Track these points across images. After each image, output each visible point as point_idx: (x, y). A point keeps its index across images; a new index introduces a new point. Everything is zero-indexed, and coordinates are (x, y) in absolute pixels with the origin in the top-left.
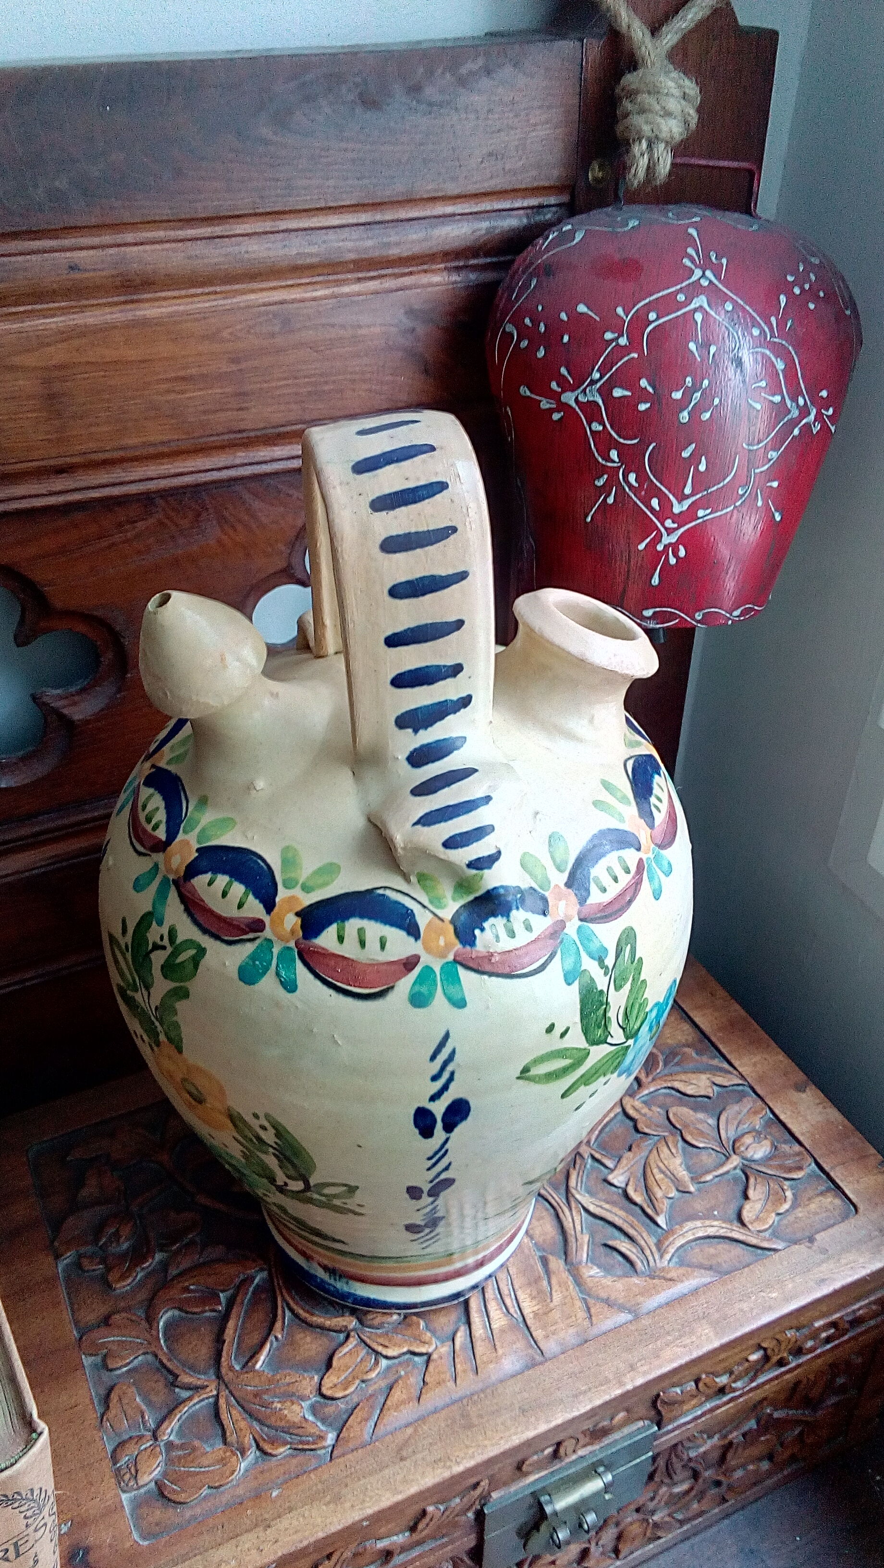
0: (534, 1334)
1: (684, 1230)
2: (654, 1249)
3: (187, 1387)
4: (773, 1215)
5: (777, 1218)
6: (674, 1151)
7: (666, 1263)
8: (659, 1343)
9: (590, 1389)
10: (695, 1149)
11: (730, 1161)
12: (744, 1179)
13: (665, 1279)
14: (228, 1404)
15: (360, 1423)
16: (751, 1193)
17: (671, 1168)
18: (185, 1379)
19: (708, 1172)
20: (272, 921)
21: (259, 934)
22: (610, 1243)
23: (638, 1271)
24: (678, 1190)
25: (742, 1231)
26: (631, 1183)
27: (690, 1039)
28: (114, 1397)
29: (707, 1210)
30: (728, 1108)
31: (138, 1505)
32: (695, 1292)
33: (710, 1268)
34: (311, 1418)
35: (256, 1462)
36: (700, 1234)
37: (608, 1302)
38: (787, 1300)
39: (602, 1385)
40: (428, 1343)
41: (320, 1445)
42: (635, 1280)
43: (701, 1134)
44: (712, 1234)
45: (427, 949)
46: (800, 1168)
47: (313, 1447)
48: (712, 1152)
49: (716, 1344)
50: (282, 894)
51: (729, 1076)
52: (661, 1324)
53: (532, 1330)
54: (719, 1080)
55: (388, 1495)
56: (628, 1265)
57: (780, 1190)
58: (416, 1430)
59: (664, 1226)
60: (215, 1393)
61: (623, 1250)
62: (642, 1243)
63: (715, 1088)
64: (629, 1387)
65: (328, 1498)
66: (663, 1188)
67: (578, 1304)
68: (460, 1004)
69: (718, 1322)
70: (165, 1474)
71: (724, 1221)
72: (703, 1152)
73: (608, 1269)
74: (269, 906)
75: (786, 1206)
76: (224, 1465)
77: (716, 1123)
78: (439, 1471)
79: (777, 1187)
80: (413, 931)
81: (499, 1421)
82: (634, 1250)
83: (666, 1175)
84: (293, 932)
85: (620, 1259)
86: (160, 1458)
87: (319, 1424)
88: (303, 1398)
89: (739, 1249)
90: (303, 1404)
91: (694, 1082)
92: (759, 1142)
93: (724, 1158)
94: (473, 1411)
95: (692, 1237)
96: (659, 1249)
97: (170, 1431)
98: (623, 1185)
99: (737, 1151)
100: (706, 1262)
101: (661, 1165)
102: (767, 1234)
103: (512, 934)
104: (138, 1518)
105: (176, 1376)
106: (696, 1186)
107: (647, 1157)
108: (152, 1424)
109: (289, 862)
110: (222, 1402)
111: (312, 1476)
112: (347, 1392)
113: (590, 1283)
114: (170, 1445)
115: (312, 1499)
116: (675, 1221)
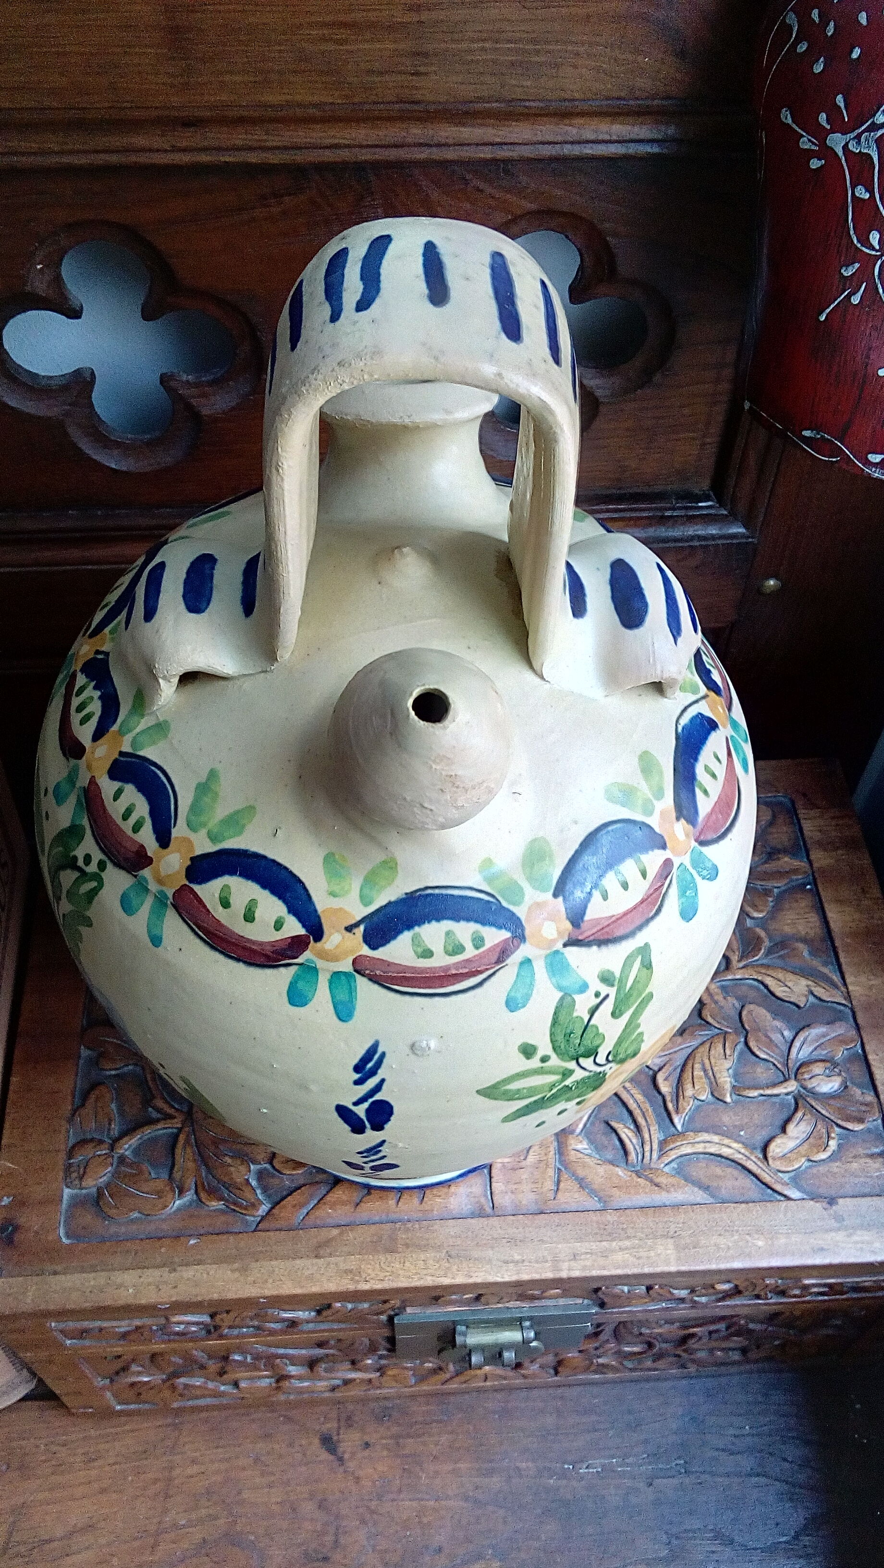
0: (494, 1184)
1: (697, 1140)
2: (655, 1146)
3: (159, 1110)
4: (803, 1160)
5: (807, 1164)
6: (728, 1052)
7: (662, 1165)
8: (614, 1244)
9: (523, 1261)
10: (754, 1058)
11: (785, 1085)
12: (792, 1108)
13: (651, 1181)
14: (187, 1142)
15: (294, 1206)
16: (791, 1127)
17: (715, 1069)
18: (160, 1103)
19: (756, 1088)
22: (613, 1124)
23: (630, 1162)
24: (713, 1095)
25: (759, 1163)
26: (663, 1070)
27: (812, 933)
28: (93, 1097)
29: (735, 1126)
30: (812, 1026)
31: (77, 1203)
32: (676, 1206)
33: (706, 1188)
34: (254, 1183)
35: (191, 1204)
36: (712, 1150)
37: (582, 1183)
38: (772, 1255)
39: (537, 1262)
41: (249, 1212)
42: (620, 1171)
43: (770, 1043)
44: (725, 1155)
46: (861, 1120)
47: (244, 1212)
48: (771, 1066)
49: (673, 1269)
51: (835, 991)
52: (625, 1226)
53: (493, 1180)
54: (819, 991)
55: (289, 1284)
56: (622, 1152)
57: (825, 1136)
58: (341, 1234)
59: (679, 1127)
60: (179, 1125)
61: (623, 1136)
62: (646, 1136)
63: (811, 999)
64: (564, 1275)
65: (236, 1265)
66: (696, 1088)
67: (551, 1172)
69: (686, 1247)
70: (108, 1185)
71: (746, 1146)
72: (762, 1063)
73: (599, 1148)
75: (823, 1156)
76: (160, 1197)
77: (791, 1038)
78: (347, 1281)
79: (824, 1131)
81: (422, 1257)
82: (634, 1141)
83: (706, 1075)
85: (617, 1143)
86: (110, 1169)
87: (258, 1192)
88: (255, 1162)
89: (748, 1182)
90: (252, 1167)
91: (789, 984)
92: (829, 1076)
93: (782, 1079)
94: (402, 1236)
95: (701, 1150)
96: (660, 1150)
97: (127, 1147)
98: (656, 1069)
99: (799, 1077)
100: (706, 1181)
101: (707, 1061)
102: (786, 1177)
104: (70, 1216)
105: (153, 1097)
106: (734, 1097)
107: (697, 1048)
108: (115, 1132)
110: (182, 1138)
111: (232, 1238)
112: (294, 1172)
113: (572, 1156)
114: (122, 1160)
115: (220, 1260)
116: (692, 1127)
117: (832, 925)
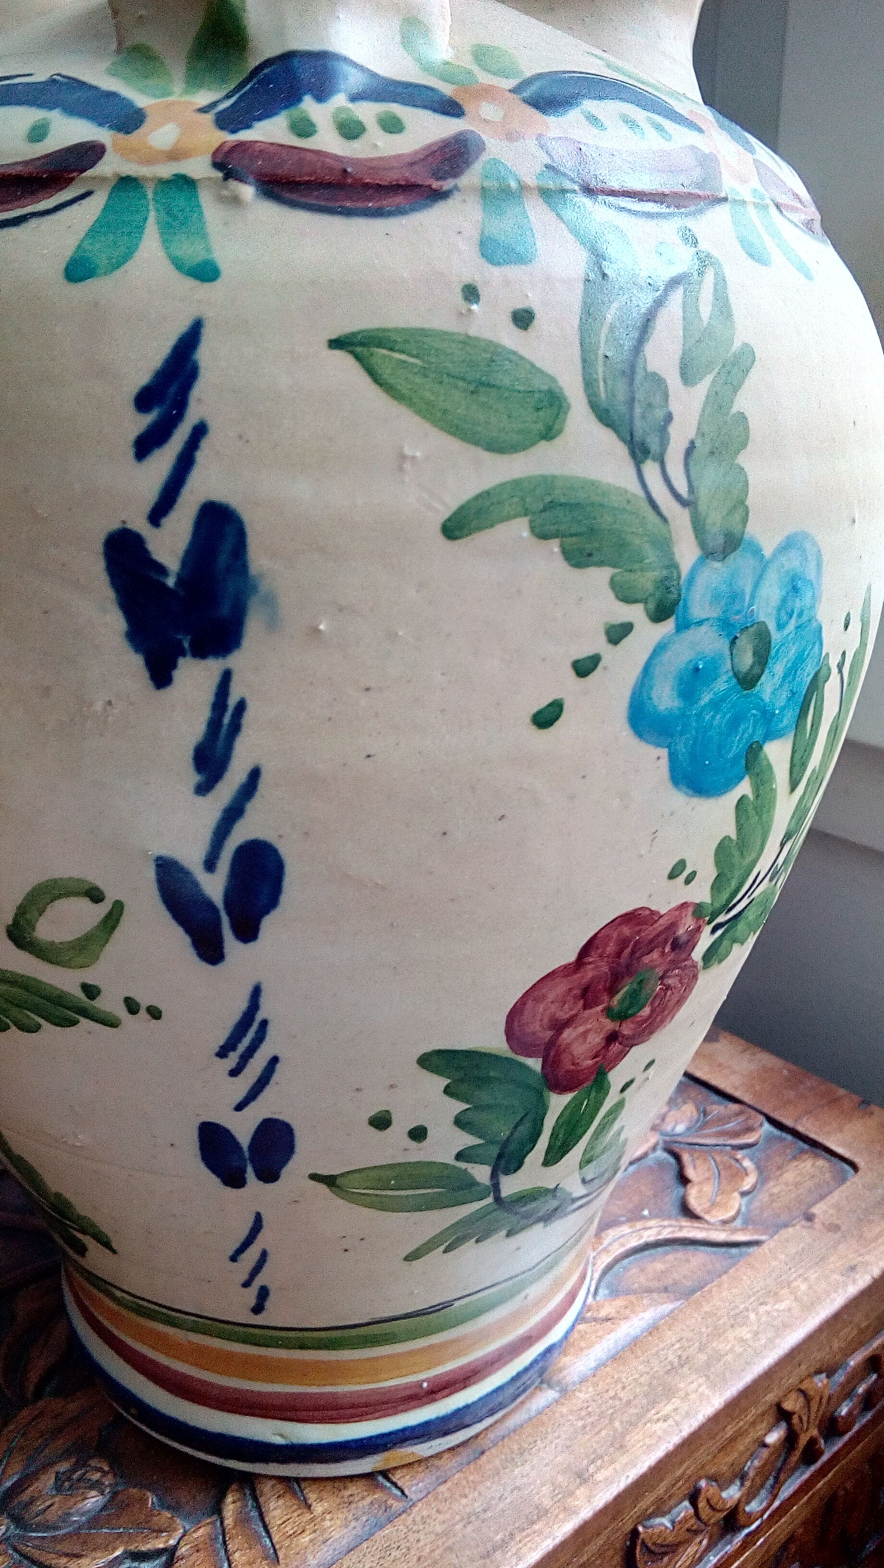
4: (736, 1195)
5: (744, 1200)
8: (617, 1424)
9: (512, 1535)
12: (672, 1160)
13: (595, 1320)
16: (690, 1173)
25: (696, 1225)
29: (632, 1209)
32: (653, 1329)
33: (664, 1290)
36: (633, 1244)
40: (169, 1529)
44: (652, 1239)
46: (749, 1130)
52: (611, 1393)
57: (733, 1162)
71: (665, 1219)
75: (750, 1181)
79: (727, 1159)
89: (701, 1256)
92: (678, 1110)
95: (621, 1251)
100: (655, 1284)
102: (738, 1223)
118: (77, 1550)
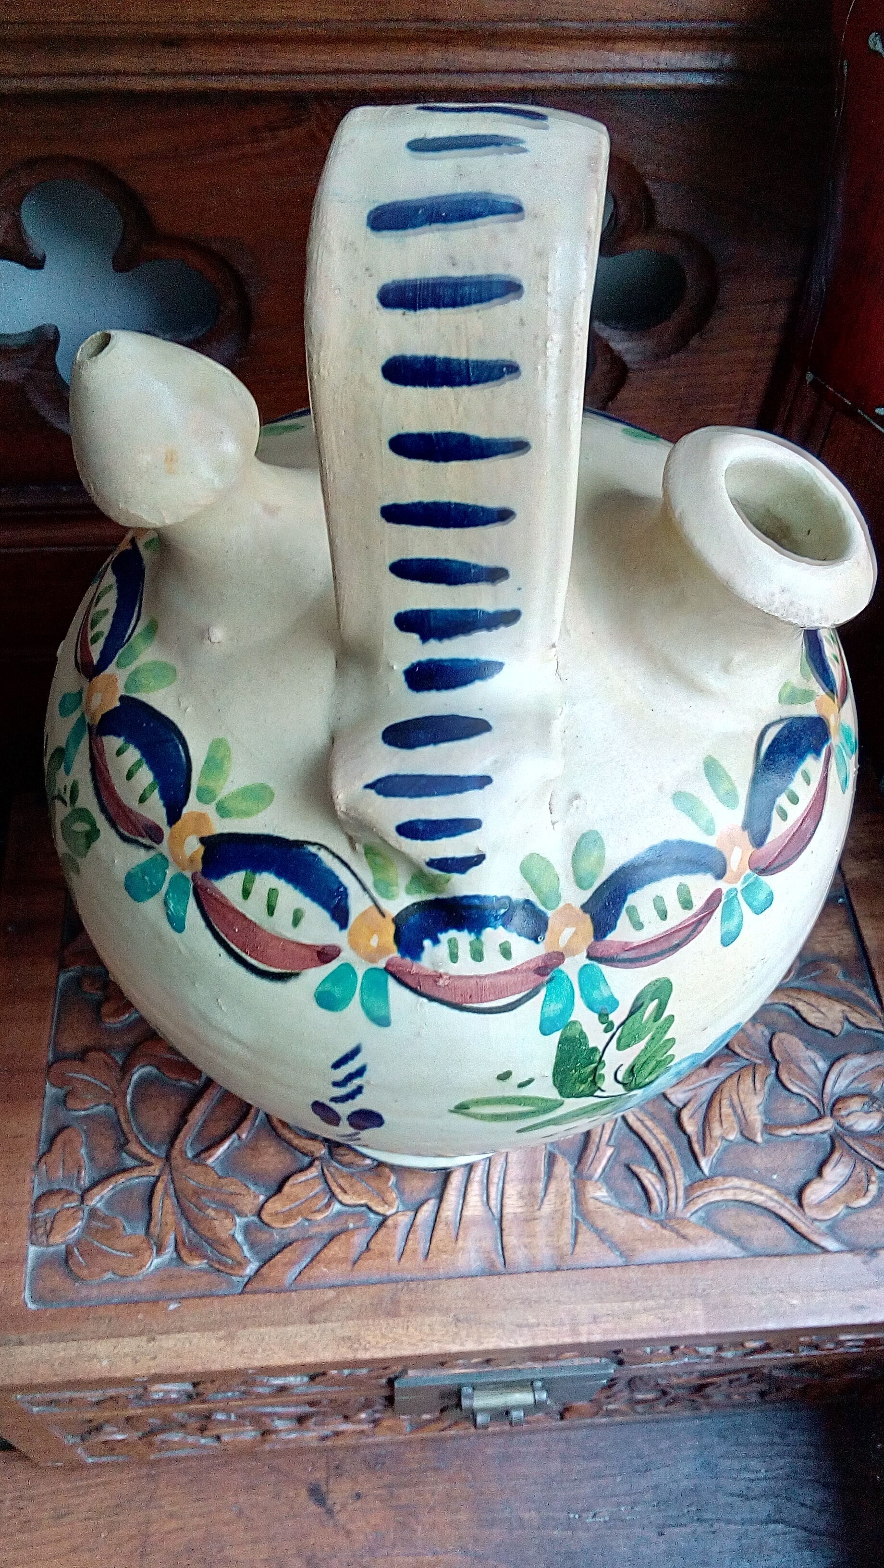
0: (505, 1238)
1: (727, 1185)
2: (681, 1193)
3: (134, 1156)
4: (841, 1207)
5: (845, 1211)
6: (758, 1086)
7: (689, 1214)
8: (637, 1304)
9: (539, 1325)
10: (787, 1093)
11: (820, 1123)
12: (829, 1148)
13: (678, 1233)
14: (166, 1192)
15: (285, 1265)
16: (827, 1171)
17: (745, 1106)
18: (134, 1147)
19: (788, 1126)
20: (171, 835)
21: (155, 845)
22: (635, 1168)
23: (653, 1210)
24: (742, 1133)
25: (794, 1211)
26: (689, 1107)
27: (845, 951)
28: (60, 1140)
29: (767, 1169)
30: (849, 1056)
31: (42, 1262)
32: (706, 1261)
33: (736, 1240)
34: (240, 1238)
35: (170, 1263)
36: (743, 1197)
37: (600, 1234)
38: (810, 1313)
39: (553, 1325)
40: (390, 1205)
41: (236, 1272)
42: (643, 1222)
43: (804, 1076)
44: (756, 1202)
45: (354, 945)
47: (230, 1271)
48: (805, 1101)
49: (702, 1331)
50: (192, 806)
51: (871, 1018)
52: (649, 1284)
53: (504, 1233)
54: (855, 1018)
55: (282, 1354)
56: (644, 1199)
57: (865, 1180)
58: (338, 1296)
59: (706, 1171)
60: (157, 1173)
61: (646, 1182)
62: (671, 1181)
63: (847, 1025)
64: (583, 1339)
65: (221, 1333)
66: (725, 1127)
67: (568, 1224)
68: (383, 1021)
69: (715, 1307)
70: (78, 1242)
71: (779, 1192)
72: (795, 1097)
73: (618, 1194)
74: (174, 816)
75: (863, 1202)
76: (137, 1256)
77: (826, 1069)
78: (344, 1350)
79: (863, 1174)
80: (340, 916)
81: (428, 1321)
82: (658, 1187)
83: (735, 1112)
84: (192, 860)
85: (639, 1189)
86: (80, 1223)
87: (245, 1248)
88: (240, 1214)
89: (782, 1231)
90: (238, 1220)
91: (823, 1010)
92: (867, 1113)
93: (816, 1115)
94: (405, 1298)
95: (730, 1197)
96: (686, 1197)
97: (98, 1200)
98: (680, 1105)
99: (835, 1113)
100: (736, 1232)
101: (735, 1097)
102: (823, 1227)
103: (478, 955)
104: (36, 1278)
105: (127, 1141)
106: (766, 1137)
107: (724, 1082)
108: (85, 1182)
109: (214, 764)
110: (160, 1186)
111: (216, 1302)
112: (285, 1226)
113: (591, 1205)
114: (93, 1213)
115: (203, 1328)
116: (721, 1172)
117: (868, 943)
118: (347, 1187)
